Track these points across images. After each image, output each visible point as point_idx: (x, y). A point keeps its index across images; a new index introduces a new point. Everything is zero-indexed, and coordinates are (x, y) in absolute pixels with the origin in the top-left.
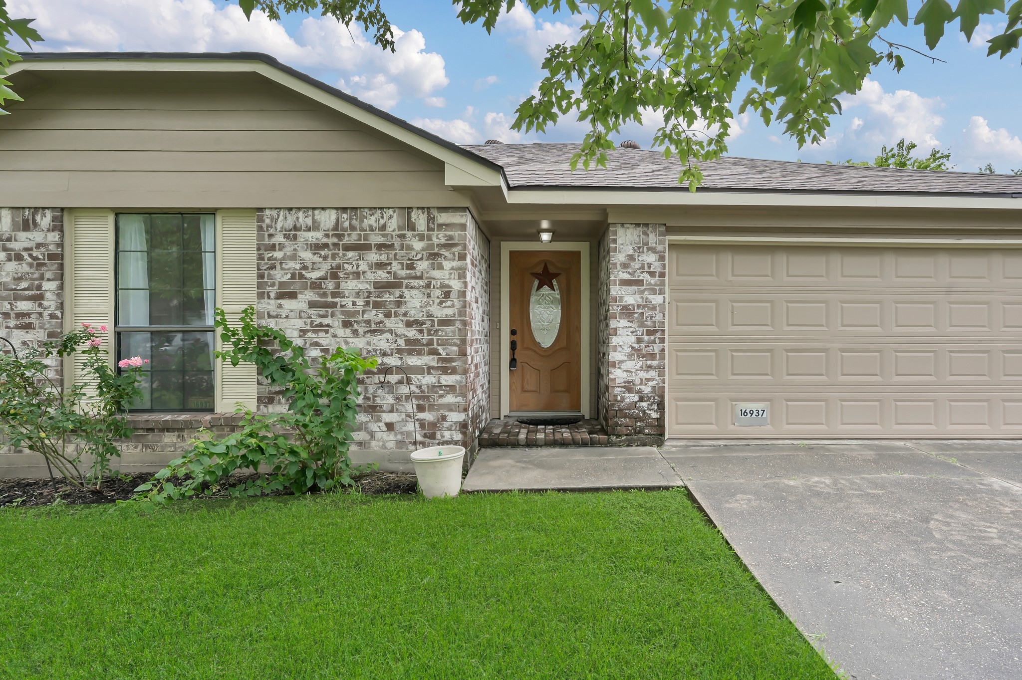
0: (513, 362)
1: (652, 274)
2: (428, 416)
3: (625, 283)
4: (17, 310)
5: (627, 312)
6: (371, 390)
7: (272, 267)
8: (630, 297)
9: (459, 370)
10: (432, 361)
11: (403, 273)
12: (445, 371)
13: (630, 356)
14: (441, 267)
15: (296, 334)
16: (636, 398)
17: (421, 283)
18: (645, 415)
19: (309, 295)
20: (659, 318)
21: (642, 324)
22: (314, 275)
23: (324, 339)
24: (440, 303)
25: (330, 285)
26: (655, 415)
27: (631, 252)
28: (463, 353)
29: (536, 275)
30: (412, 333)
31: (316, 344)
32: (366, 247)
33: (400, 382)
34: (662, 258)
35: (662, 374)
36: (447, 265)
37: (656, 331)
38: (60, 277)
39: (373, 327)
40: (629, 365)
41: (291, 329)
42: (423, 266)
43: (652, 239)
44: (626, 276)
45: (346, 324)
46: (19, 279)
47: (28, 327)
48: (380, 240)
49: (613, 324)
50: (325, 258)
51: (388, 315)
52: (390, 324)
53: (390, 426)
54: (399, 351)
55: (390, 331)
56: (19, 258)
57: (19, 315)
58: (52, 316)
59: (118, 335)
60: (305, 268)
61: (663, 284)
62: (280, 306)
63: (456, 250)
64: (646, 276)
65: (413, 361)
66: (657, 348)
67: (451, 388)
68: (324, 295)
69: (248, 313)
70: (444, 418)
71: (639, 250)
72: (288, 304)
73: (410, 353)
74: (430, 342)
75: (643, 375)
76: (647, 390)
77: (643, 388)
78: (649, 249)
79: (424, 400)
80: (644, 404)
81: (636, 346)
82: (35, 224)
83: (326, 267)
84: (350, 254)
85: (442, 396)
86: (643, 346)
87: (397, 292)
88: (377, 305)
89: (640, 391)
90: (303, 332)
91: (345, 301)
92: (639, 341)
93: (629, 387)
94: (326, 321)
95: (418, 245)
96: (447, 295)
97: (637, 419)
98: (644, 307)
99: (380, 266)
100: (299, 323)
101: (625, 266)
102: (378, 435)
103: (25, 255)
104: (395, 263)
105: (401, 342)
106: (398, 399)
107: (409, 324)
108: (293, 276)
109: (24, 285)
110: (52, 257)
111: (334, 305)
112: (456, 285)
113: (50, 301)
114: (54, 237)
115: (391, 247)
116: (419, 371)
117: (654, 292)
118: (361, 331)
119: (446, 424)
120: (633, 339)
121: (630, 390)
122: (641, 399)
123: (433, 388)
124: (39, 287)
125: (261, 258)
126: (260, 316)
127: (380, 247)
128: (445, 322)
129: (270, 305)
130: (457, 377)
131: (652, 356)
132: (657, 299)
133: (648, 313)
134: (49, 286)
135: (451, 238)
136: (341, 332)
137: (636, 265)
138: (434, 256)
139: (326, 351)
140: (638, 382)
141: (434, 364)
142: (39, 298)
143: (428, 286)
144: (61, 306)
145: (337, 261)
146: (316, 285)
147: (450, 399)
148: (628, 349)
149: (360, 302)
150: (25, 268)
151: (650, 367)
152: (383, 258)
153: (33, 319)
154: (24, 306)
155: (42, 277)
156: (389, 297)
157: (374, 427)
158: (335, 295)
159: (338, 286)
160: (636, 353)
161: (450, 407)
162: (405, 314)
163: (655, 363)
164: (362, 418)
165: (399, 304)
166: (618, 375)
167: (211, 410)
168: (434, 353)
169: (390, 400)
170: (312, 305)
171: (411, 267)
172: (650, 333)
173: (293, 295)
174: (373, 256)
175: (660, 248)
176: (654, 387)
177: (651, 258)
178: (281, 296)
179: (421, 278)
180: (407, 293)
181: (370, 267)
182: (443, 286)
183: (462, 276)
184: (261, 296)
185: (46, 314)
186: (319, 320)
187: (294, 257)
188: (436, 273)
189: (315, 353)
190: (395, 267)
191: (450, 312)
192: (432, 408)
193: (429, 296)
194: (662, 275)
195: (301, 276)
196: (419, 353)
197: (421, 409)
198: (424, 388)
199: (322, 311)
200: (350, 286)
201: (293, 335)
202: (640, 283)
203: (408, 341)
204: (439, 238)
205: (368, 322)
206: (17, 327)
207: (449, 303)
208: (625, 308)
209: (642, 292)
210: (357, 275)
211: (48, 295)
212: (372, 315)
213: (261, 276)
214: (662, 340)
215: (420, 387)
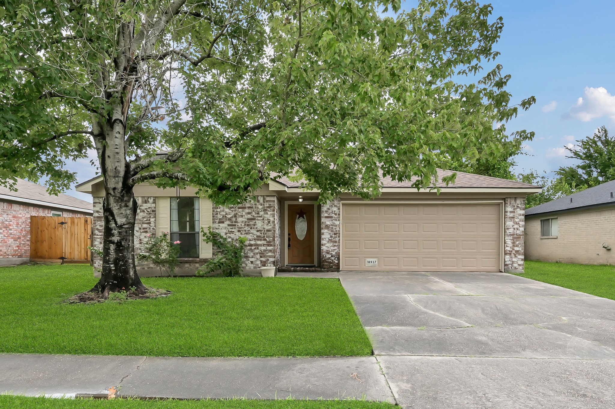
0: (289, 246)
1: (336, 214)
2: (263, 259)
3: (326, 217)
4: (143, 227)
5: (327, 227)
6: (246, 251)
7: (217, 214)
8: (328, 222)
9: (273, 245)
10: (265, 242)
11: (256, 215)
12: (268, 245)
13: (328, 242)
14: (267, 214)
15: (224, 234)
16: (330, 256)
17: (261, 218)
18: (333, 262)
19: (228, 222)
20: (338, 229)
21: (332, 231)
22: (229, 216)
23: (232, 236)
24: (267, 225)
25: (234, 219)
26: (336, 262)
27: (328, 207)
28: (274, 240)
29: (298, 213)
30: (258, 234)
31: (230, 237)
32: (245, 208)
33: (255, 249)
34: (339, 209)
35: (339, 248)
36: (269, 213)
37: (337, 234)
38: (155, 217)
39: (247, 232)
40: (328, 245)
41: (222, 232)
42: (262, 213)
43: (336, 202)
44: (327, 215)
45: (239, 231)
46: (144, 218)
47: (146, 232)
48: (249, 205)
49: (322, 231)
50: (232, 211)
51: (251, 228)
52: (252, 231)
53: (252, 262)
54: (255, 239)
55: (252, 233)
56: (144, 211)
57: (144, 229)
58: (153, 229)
59: (171, 234)
60: (227, 214)
61: (339, 217)
62: (219, 226)
63: (272, 208)
64: (333, 215)
65: (259, 242)
66: (337, 239)
67: (270, 251)
68: (232, 222)
69: (209, 228)
70: (268, 260)
71: (331, 206)
72: (221, 225)
73: (258, 240)
74: (264, 237)
75: (332, 248)
76: (334, 253)
77: (332, 252)
78: (334, 206)
79: (262, 254)
80: (333, 258)
81: (330, 238)
82: (148, 201)
83: (233, 214)
84: (240, 210)
85: (267, 253)
86: (332, 238)
87: (254, 221)
88: (248, 225)
89: (331, 254)
90: (226, 234)
91: (238, 224)
92: (331, 237)
93: (328, 253)
94: (233, 230)
95: (260, 207)
96: (269, 222)
97: (330, 263)
98: (333, 225)
99: (249, 213)
100: (225, 231)
101: (326, 212)
102: (248, 265)
104: (253, 213)
105: (255, 236)
106: (254, 254)
107: (258, 231)
108: (223, 217)
109: (145, 219)
110: (153, 211)
111: (235, 225)
112: (272, 219)
113: (152, 224)
114: (153, 205)
115: (252, 207)
116: (261, 245)
117: (336, 220)
118: (243, 233)
119: (269, 262)
120: (329, 236)
122: (332, 256)
123: (265, 250)
124: (149, 220)
125: (213, 211)
126: (213, 229)
127: (249, 208)
128: (268, 231)
129: (216, 225)
130: (272, 247)
131: (336, 242)
132: (337, 223)
133: (334, 227)
134: (152, 220)
135: (270, 205)
136: (237, 233)
137: (330, 211)
138: (265, 210)
139: (233, 239)
140: (331, 251)
141: (265, 243)
142: (150, 223)
143: (263, 219)
144: (155, 226)
145: (236, 212)
146: (230, 219)
147: (270, 254)
148: (327, 240)
149: (243, 224)
150: (146, 214)
151: (335, 246)
152: (250, 211)
153: (148, 230)
154: (145, 226)
155: (150, 217)
156: (252, 223)
157: (247, 262)
158: (235, 222)
159: (236, 219)
160: (330, 241)
161: (270, 257)
162: (256, 228)
163: (336, 244)
164: (244, 260)
165: (254, 225)
166: (324, 248)
167: (198, 257)
168: (265, 240)
169: (252, 254)
170: (229, 225)
171: (258, 214)
172: (335, 234)
173: (223, 222)
174: (247, 210)
175: (338, 205)
176: (336, 252)
177: (335, 209)
178: (219, 223)
179: (261, 217)
180: (257, 222)
181: (246, 214)
182: (268, 219)
183: (274, 216)
184: (213, 223)
185: (151, 228)
186: (231, 230)
187: (223, 211)
188: (266, 216)
189: (229, 240)
190: (253, 214)
191: (270, 227)
192: (264, 257)
193: (264, 222)
194: (339, 215)
195: (226, 217)
196: (261, 240)
197: (261, 257)
198: (262, 251)
199: (231, 227)
200: (240, 219)
201: (223, 234)
202: (331, 217)
203: (257, 236)
204: (267, 205)
205: (245, 230)
206: (143, 232)
207: (270, 225)
208: (327, 226)
209: (332, 220)
210: (242, 216)
211: (152, 223)
212: (247, 228)
213: (213, 217)
214: (339, 237)
215: (261, 250)
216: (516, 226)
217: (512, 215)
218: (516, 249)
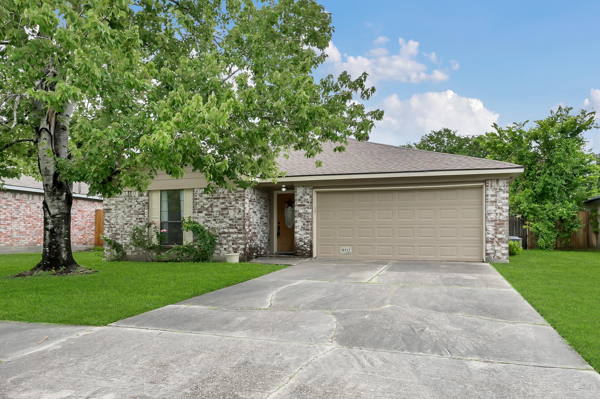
0: (278, 234)
1: (308, 202)
2: (235, 246)
3: (299, 205)
4: (139, 217)
5: (300, 215)
6: (220, 239)
7: (196, 205)
8: (301, 210)
9: (243, 233)
10: (236, 230)
11: (229, 205)
12: (239, 233)
13: (301, 230)
14: (238, 203)
15: (202, 223)
16: (303, 244)
17: (233, 208)
18: (305, 250)
19: (205, 212)
20: (310, 217)
21: (305, 219)
22: (206, 206)
23: (209, 224)
24: (238, 213)
25: (210, 209)
26: (309, 249)
27: (301, 195)
28: (244, 228)
29: (287, 203)
30: (231, 222)
31: (207, 226)
32: (219, 198)
33: (228, 236)
34: (311, 197)
35: (312, 235)
36: (240, 202)
37: (309, 221)
38: (148, 208)
39: (221, 221)
40: (301, 233)
41: (201, 221)
42: (233, 203)
43: (308, 191)
44: (300, 203)
45: (214, 220)
46: (140, 209)
47: (141, 222)
48: (223, 196)
49: (296, 219)
50: (209, 201)
51: (225, 217)
52: (225, 220)
53: (225, 249)
54: (228, 227)
55: (225, 222)
56: (140, 204)
57: (140, 219)
58: (147, 219)
59: (161, 223)
60: (204, 204)
61: (312, 205)
62: (198, 215)
63: (242, 198)
64: (306, 203)
65: (231, 230)
66: (310, 227)
67: (241, 238)
68: (209, 212)
69: (190, 217)
70: (239, 247)
71: (304, 195)
72: (200, 214)
73: (230, 228)
74: (235, 225)
75: (305, 236)
76: (306, 241)
78: (307, 194)
79: (234, 242)
80: (306, 246)
81: (303, 226)
82: (143, 195)
83: (209, 204)
84: (215, 200)
85: (238, 240)
86: (305, 226)
87: (227, 211)
88: (222, 214)
89: (304, 241)
90: (204, 222)
91: (215, 214)
93: (301, 240)
94: (209, 219)
95: (232, 197)
96: (240, 211)
97: (303, 250)
98: (305, 213)
99: (223, 203)
100: (203, 220)
101: (299, 200)
102: (222, 252)
103: (141, 203)
104: (226, 202)
105: (228, 225)
106: (227, 241)
107: (230, 220)
108: (201, 207)
109: (141, 211)
110: (147, 203)
111: (211, 215)
112: (242, 208)
113: (146, 215)
114: (147, 198)
115: (225, 198)
116: (232, 233)
117: (308, 208)
118: (218, 222)
119: (240, 249)
120: (302, 224)
121: (301, 241)
122: (305, 244)
123: (236, 238)
124: (144, 211)
125: (194, 202)
126: (194, 218)
127: (223, 198)
128: (239, 219)
129: (196, 215)
130: (242, 235)
131: (308, 230)
132: (310, 211)
133: (307, 215)
134: (146, 211)
135: (241, 195)
136: (213, 222)
137: (303, 199)
138: (236, 200)
139: (209, 228)
140: (303, 238)
141: (237, 231)
142: (144, 214)
143: (235, 209)
144: (149, 216)
145: (212, 202)
146: (207, 209)
147: (241, 241)
148: (300, 227)
149: (218, 214)
150: (141, 206)
151: (307, 233)
152: (223, 201)
153: (142, 220)
154: (141, 216)
155: (144, 209)
156: (225, 212)
157: (221, 249)
158: (212, 212)
159: (212, 209)
160: (303, 228)
161: (241, 244)
162: (229, 217)
163: (309, 232)
164: (218, 246)
165: (227, 214)
166: (297, 236)
167: (182, 244)
168: (236, 228)
169: (225, 241)
170: (206, 215)
171: (230, 203)
172: (307, 222)
173: (201, 212)
174: (221, 201)
175: (311, 193)
176: (309, 240)
177: (307, 197)
178: (198, 212)
179: (233, 206)
180: (229, 211)
181: (220, 204)
182: (239, 209)
183: (244, 206)
184: (194, 212)
185: (145, 218)
186: (207, 219)
187: (201, 202)
188: (237, 205)
189: (207, 228)
190: (227, 203)
191: (240, 216)
192: (236, 244)
193: (235, 212)
194: (312, 203)
195: (203, 207)
196: (233, 228)
197: (233, 244)
198: (234, 238)
199: (208, 216)
200: (215, 209)
201: (201, 223)
202: (304, 205)
203: (230, 225)
204: (238, 195)
205: (220, 219)
206: (139, 222)
207: (240, 214)
208: (300, 214)
209: (305, 208)
210: (217, 206)
211: (146, 213)
212: (221, 217)
213: (194, 207)
214: (311, 224)
215: (233, 238)
216: (498, 211)
217: (493, 199)
218: (499, 236)
